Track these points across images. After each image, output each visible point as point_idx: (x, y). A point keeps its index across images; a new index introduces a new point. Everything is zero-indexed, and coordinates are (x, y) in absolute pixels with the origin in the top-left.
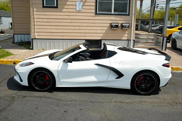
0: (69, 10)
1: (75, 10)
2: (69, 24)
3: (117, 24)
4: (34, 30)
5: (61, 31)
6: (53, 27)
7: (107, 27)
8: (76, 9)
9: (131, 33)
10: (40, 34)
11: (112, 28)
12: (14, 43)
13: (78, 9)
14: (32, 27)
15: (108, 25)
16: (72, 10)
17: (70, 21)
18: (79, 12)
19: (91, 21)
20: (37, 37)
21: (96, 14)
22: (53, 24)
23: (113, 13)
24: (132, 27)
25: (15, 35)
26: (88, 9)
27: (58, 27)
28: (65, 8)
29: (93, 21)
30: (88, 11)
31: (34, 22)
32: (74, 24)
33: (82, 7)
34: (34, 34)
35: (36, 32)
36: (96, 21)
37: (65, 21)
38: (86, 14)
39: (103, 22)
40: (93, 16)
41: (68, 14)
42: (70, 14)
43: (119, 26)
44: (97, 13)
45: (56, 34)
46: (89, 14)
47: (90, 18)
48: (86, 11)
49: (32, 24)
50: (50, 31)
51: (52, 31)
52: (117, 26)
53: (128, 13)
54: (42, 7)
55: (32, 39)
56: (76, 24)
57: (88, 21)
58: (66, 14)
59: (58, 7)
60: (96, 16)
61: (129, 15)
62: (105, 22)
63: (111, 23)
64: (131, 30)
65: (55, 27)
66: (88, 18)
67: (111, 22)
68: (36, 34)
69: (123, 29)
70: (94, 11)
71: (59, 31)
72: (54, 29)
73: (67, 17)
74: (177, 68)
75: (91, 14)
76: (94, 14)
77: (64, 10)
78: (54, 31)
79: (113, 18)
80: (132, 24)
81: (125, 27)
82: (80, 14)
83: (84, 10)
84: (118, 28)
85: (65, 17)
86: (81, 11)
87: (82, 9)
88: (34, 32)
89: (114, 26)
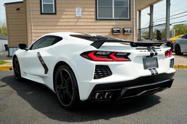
0: (68, 17)
1: (74, 17)
3: (119, 29)
4: (32, 38)
7: (108, 33)
8: (75, 15)
9: (133, 39)
11: (114, 34)
12: (9, 57)
13: (77, 15)
14: (29, 35)
15: (110, 31)
16: (72, 17)
17: (70, 28)
18: (79, 18)
19: (92, 27)
21: (96, 19)
22: (52, 31)
23: (113, 18)
24: (133, 32)
25: (10, 48)
26: (88, 15)
28: (64, 15)
30: (88, 17)
31: (31, 29)
32: (73, 31)
33: (82, 13)
35: (34, 40)
36: (96, 27)
37: (64, 27)
38: (86, 20)
39: (104, 27)
40: (93, 22)
41: (67, 20)
42: (70, 20)
43: (121, 31)
44: (98, 18)
46: (89, 20)
47: (91, 24)
48: (86, 17)
49: (30, 31)
52: (119, 31)
53: (129, 18)
54: (40, 13)
56: (76, 31)
57: (88, 27)
58: (65, 20)
59: (57, 14)
60: (96, 22)
61: (130, 20)
62: (106, 27)
63: (112, 29)
64: (133, 35)
66: (88, 24)
67: (112, 27)
69: (125, 34)
70: (94, 17)
73: (66, 24)
75: (91, 20)
76: (94, 20)
77: (63, 17)
79: (114, 23)
80: (133, 29)
81: (127, 32)
82: (80, 20)
83: (84, 16)
84: (120, 33)
85: (64, 24)
86: (81, 17)
87: (82, 15)
88: (32, 40)
89: (115, 31)
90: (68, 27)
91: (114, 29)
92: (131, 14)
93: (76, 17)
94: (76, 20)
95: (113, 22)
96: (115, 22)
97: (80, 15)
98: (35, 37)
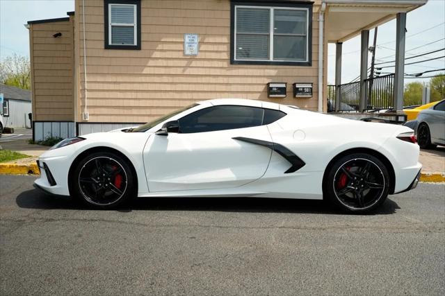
0: (168, 55)
1: (180, 55)
2: (168, 87)
3: (284, 86)
4: (84, 102)
5: (148, 103)
6: (129, 95)
7: (259, 94)
8: (184, 51)
9: (317, 108)
10: (97, 111)
11: (271, 96)
12: (34, 143)
13: (188, 52)
14: (79, 95)
15: (262, 88)
16: (175, 55)
17: (170, 80)
18: (193, 58)
19: (221, 80)
20: (89, 119)
21: (232, 62)
22: (129, 87)
23: (271, 59)
24: (318, 92)
25: (36, 124)
26: (213, 51)
27: (140, 95)
28: (158, 50)
29: (225, 80)
30: (213, 56)
31: (83, 82)
32: (179, 87)
33: (199, 47)
34: (83, 111)
35: (89, 107)
36: (231, 80)
37: (157, 79)
38: (207, 64)
39: (249, 80)
40: (225, 68)
41: (164, 63)
42: (171, 63)
43: (287, 90)
44: (235, 59)
45: (135, 111)
46: (216, 64)
47: (218, 72)
48: (208, 55)
49: (79, 87)
50: (120, 103)
51: (126, 103)
52: (283, 91)
53: (307, 61)
54: (103, 47)
55: (78, 123)
56: (185, 87)
57: (212, 80)
58: (160, 63)
59: (142, 48)
60: (232, 69)
61: (309, 64)
62: (254, 80)
63: (268, 84)
64: (318, 100)
65: (134, 95)
66: (213, 72)
67: (267, 81)
68: (87, 111)
69: (297, 96)
70: (226, 56)
71: (142, 103)
72: (132, 99)
73: (162, 71)
75: (220, 64)
76: (225, 64)
77: (156, 54)
78: (132, 103)
79: (272, 71)
80: (318, 85)
81: (303, 91)
82: (194, 64)
83: (203, 53)
84: (285, 94)
85: (157, 71)
86: (196, 55)
87: (199, 51)
88: (83, 106)
89: (275, 89)
90: (165, 79)
91: (271, 86)
92: (314, 50)
93: (184, 55)
94: (184, 63)
95: (270, 69)
96: (276, 69)
97: (195, 52)
98: (91, 101)
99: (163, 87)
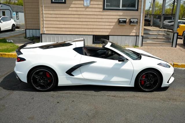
0: (77, 6)
1: (82, 6)
2: (77, 20)
3: (125, 20)
4: (43, 25)
5: (69, 26)
6: (61, 23)
7: (115, 23)
8: (84, 4)
9: (139, 29)
10: (49, 29)
11: (120, 24)
12: (26, 38)
13: (85, 5)
14: (41, 22)
15: (116, 20)
16: (80, 6)
17: (78, 16)
18: (87, 7)
19: (99, 17)
20: (45, 32)
21: (104, 9)
22: (61, 19)
23: (121, 8)
24: (140, 22)
25: (27, 30)
26: (96, 4)
27: (66, 23)
28: (73, 4)
29: (101, 17)
30: (96, 6)
31: (43, 17)
32: (81, 20)
33: (90, 2)
34: (43, 29)
35: (45, 27)
36: (103, 17)
37: (73, 16)
38: (93, 10)
39: (111, 17)
40: (101, 12)
41: (76, 9)
42: (78, 9)
43: (127, 21)
44: (105, 8)
45: (64, 30)
46: (97, 10)
47: (98, 13)
48: (94, 6)
49: (41, 19)
50: (58, 26)
51: (60, 26)
52: (125, 22)
53: (136, 9)
54: (51, 2)
55: (41, 34)
56: (84, 20)
57: (96, 17)
58: (74, 9)
59: (66, 3)
60: (104, 12)
61: (137, 10)
62: (113, 17)
63: (119, 19)
64: (140, 26)
65: (63, 23)
66: (96, 13)
67: (119, 17)
68: (45, 29)
69: (131, 24)
70: (101, 6)
71: (67, 26)
72: (62, 24)
73: (75, 13)
74: (183, 65)
75: (99, 10)
76: (101, 10)
77: (72, 6)
78: (63, 26)
80: (140, 19)
81: (134, 22)
82: (88, 10)
83: (92, 5)
84: (126, 23)
85: (73, 13)
86: (89, 6)
87: (90, 4)
88: (43, 27)
89: (122, 21)
90: (76, 16)
91: (120, 20)
92: (139, 4)
93: (84, 6)
94: (84, 9)
95: (120, 12)
96: (122, 12)
97: (88, 5)
98: (46, 25)
99: (75, 20)
